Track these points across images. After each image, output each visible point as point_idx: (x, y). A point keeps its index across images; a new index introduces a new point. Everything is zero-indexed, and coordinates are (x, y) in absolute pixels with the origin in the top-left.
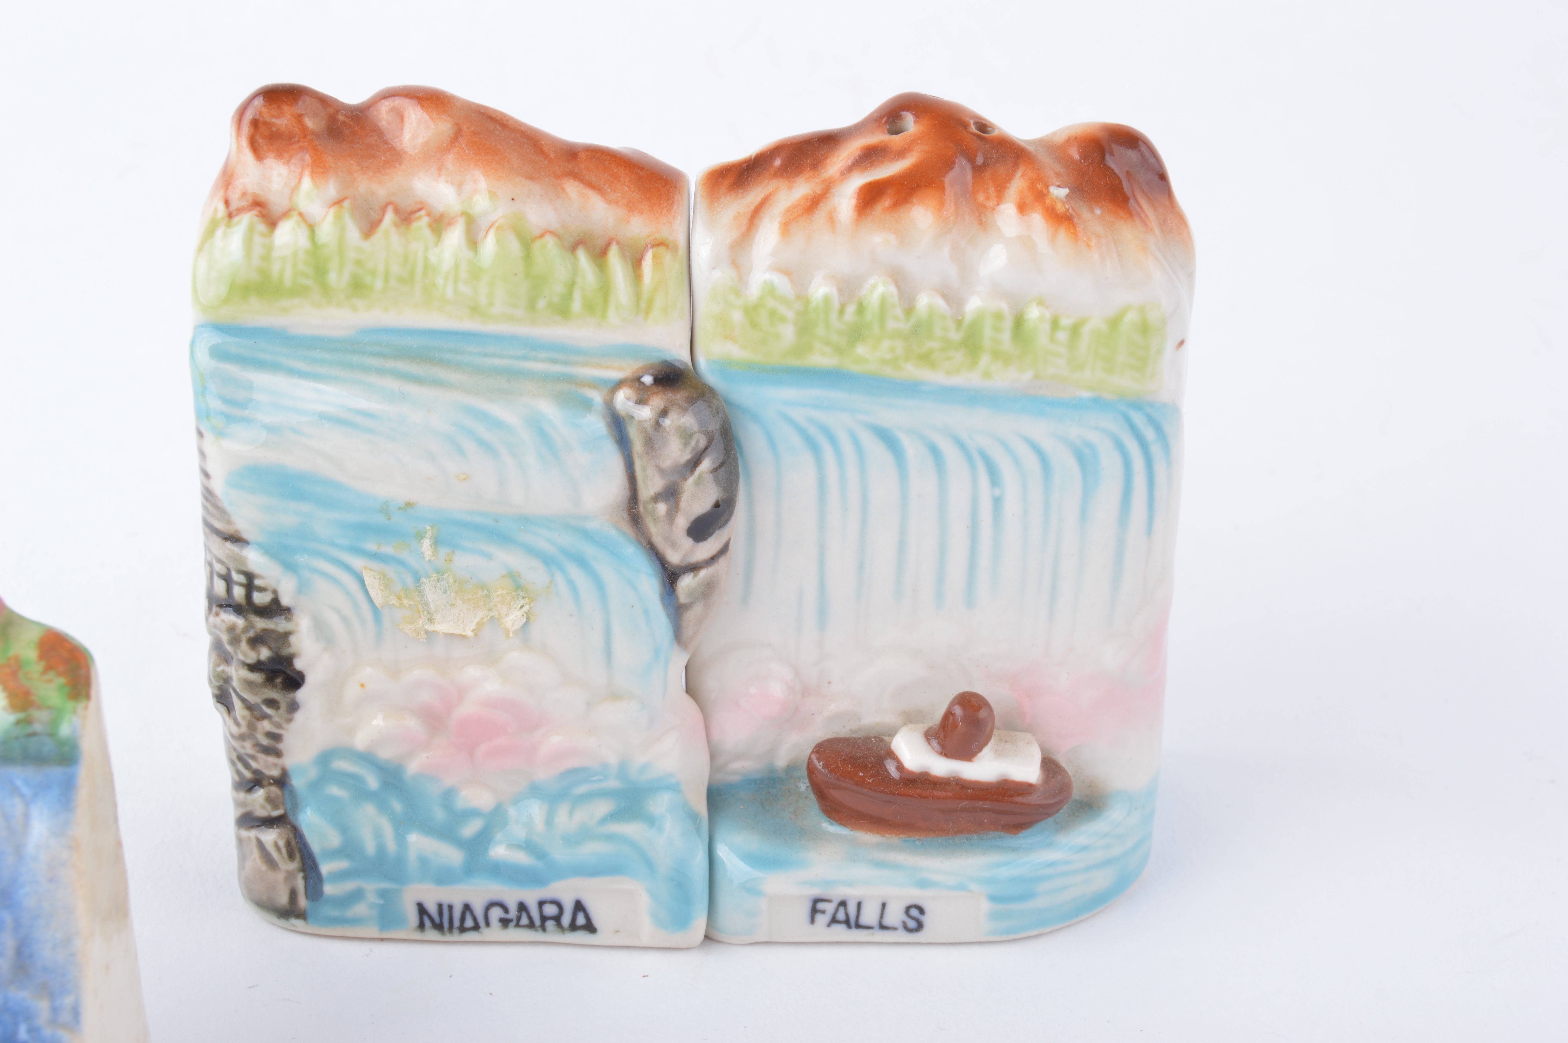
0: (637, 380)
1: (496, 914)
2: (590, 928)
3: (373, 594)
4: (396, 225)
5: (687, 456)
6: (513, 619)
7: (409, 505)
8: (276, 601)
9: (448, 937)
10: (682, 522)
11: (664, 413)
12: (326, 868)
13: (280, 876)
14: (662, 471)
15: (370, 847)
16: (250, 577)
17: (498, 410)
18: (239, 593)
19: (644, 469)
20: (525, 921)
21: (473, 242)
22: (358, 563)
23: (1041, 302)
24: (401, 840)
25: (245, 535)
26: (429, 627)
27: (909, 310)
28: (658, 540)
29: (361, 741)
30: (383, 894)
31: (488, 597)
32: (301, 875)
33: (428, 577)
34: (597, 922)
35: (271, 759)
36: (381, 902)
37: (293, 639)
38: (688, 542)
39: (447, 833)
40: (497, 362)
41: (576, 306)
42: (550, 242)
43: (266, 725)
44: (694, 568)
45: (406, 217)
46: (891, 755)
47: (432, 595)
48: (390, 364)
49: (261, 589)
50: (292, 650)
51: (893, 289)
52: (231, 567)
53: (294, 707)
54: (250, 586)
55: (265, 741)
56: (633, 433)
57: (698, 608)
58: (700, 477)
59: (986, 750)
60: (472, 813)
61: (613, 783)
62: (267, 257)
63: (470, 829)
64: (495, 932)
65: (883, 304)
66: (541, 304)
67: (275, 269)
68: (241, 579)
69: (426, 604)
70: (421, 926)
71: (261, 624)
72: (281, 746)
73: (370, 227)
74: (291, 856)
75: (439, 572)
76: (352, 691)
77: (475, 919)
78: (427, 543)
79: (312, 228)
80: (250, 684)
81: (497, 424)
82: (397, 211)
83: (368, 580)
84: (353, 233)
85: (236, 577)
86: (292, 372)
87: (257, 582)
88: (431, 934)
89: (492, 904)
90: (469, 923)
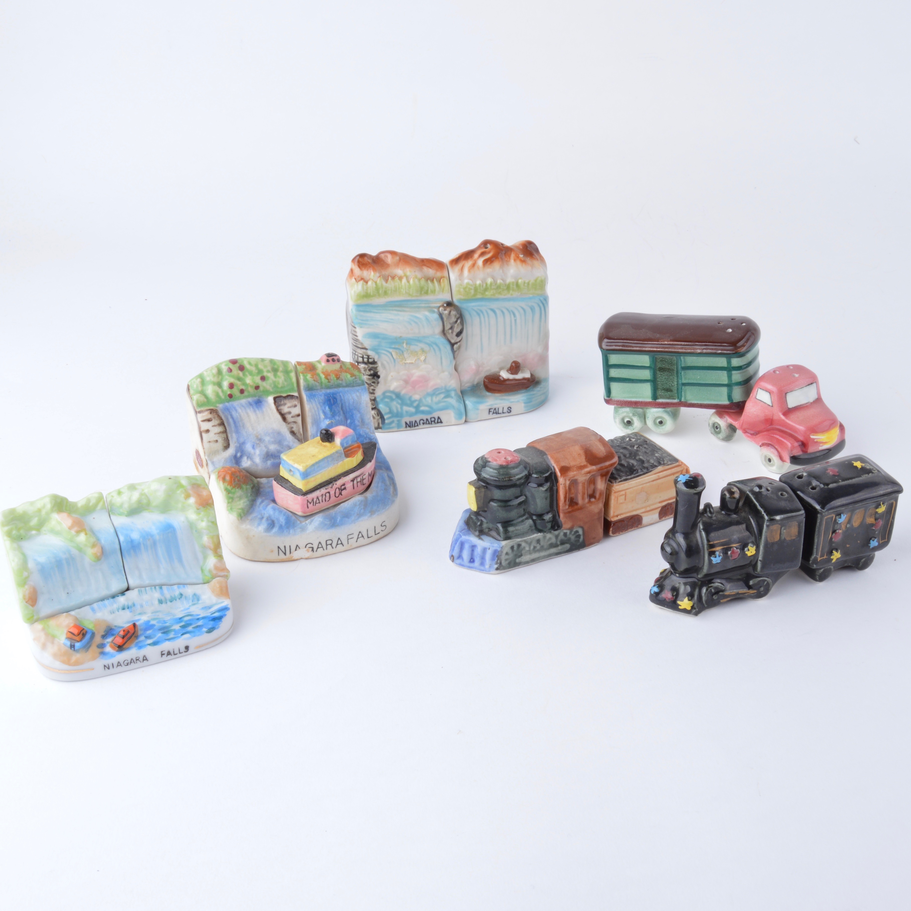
0: (443, 306)
1: (422, 422)
2: (441, 422)
3: (394, 356)
4: (392, 280)
5: (455, 320)
6: (422, 358)
7: (401, 337)
8: (374, 361)
9: (412, 429)
10: (455, 334)
11: (450, 312)
12: (386, 417)
13: (376, 420)
14: (450, 323)
15: (395, 411)
16: (368, 356)
17: (417, 315)
18: (366, 360)
19: (447, 323)
20: (428, 423)
21: (408, 282)
22: (391, 350)
23: (521, 278)
24: (401, 408)
25: (367, 348)
26: (405, 362)
27: (496, 284)
28: (450, 338)
29: (392, 388)
30: (398, 421)
31: (417, 354)
32: (380, 419)
33: (405, 351)
34: (443, 421)
35: (372, 395)
36: (398, 422)
37: (378, 368)
38: (456, 338)
39: (411, 405)
40: (415, 305)
41: (429, 292)
42: (423, 279)
43: (372, 388)
44: (456, 343)
45: (393, 278)
46: (500, 376)
47: (406, 355)
48: (394, 308)
49: (371, 358)
50: (378, 370)
51: (492, 280)
52: (364, 354)
53: (378, 383)
54: (368, 358)
55: (371, 391)
56: (444, 316)
57: (458, 351)
58: (458, 324)
59: (520, 372)
60: (415, 401)
61: (443, 391)
62: (367, 290)
63: (415, 404)
64: (421, 426)
65: (491, 284)
66: (423, 292)
67: (369, 291)
68: (367, 357)
69: (405, 357)
70: (406, 427)
71: (371, 366)
72: (375, 392)
73: (387, 281)
74: (378, 415)
75: (407, 350)
76: (390, 378)
77: (417, 424)
78: (405, 344)
79: (376, 283)
80: (369, 379)
81: (417, 318)
82: (391, 277)
83: (393, 353)
84: (384, 283)
85: (365, 356)
86: (374, 312)
87: (370, 357)
88: (408, 428)
89: (421, 420)
90: (416, 425)
